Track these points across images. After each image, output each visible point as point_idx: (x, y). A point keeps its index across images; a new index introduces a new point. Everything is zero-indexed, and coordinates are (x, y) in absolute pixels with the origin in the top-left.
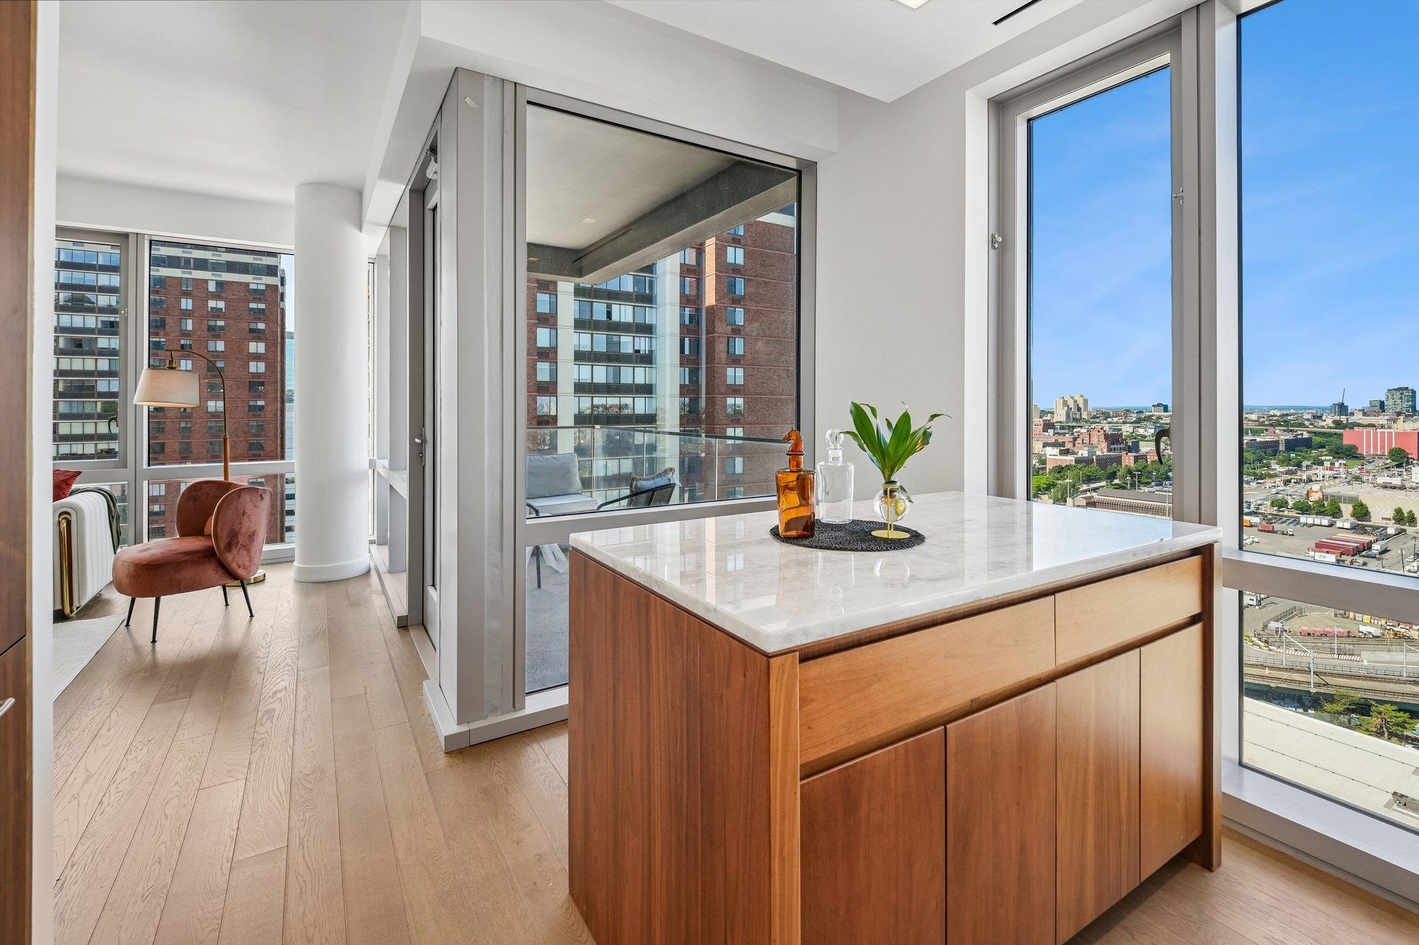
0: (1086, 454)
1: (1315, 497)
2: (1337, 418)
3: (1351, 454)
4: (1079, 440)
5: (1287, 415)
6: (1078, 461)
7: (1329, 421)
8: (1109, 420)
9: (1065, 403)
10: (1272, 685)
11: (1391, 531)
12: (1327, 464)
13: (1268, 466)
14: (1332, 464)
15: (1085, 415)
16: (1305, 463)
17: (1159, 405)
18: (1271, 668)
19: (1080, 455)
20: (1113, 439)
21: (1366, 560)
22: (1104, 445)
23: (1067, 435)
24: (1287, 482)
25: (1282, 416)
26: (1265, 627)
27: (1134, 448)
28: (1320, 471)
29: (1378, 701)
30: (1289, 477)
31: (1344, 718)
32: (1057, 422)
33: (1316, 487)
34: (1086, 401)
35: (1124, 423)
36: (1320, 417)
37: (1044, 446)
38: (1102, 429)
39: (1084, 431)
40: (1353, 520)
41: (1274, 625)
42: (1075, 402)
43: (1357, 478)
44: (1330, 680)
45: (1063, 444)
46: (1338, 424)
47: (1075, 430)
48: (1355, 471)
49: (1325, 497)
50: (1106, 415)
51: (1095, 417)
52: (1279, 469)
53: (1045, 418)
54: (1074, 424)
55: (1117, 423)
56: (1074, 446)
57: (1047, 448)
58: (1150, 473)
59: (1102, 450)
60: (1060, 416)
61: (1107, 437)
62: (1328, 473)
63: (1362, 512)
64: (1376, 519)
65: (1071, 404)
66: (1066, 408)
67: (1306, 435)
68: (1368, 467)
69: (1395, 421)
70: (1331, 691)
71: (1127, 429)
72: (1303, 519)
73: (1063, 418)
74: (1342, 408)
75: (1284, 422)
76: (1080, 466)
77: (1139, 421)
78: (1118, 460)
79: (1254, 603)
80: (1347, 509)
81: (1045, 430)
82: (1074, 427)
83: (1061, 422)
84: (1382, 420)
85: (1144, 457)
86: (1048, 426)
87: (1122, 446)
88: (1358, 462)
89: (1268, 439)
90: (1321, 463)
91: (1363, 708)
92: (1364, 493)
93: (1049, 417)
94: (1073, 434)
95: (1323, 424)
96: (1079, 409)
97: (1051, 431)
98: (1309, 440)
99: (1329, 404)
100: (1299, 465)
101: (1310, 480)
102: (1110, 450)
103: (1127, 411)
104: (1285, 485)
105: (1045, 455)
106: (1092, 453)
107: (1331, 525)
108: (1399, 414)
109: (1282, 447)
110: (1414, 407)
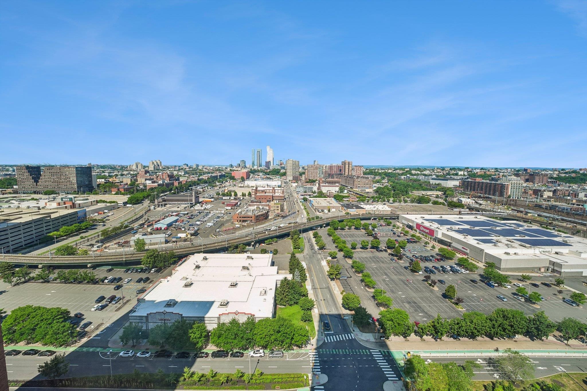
0: (161, 183)
1: (226, 191)
2: (230, 168)
3: (233, 178)
4: (159, 177)
5: (219, 168)
6: (159, 185)
7: (229, 169)
8: (169, 169)
9: (153, 163)
10: (217, 248)
11: (241, 199)
12: (229, 182)
13: (215, 183)
14: (230, 182)
15: (161, 168)
16: (224, 182)
17: (185, 164)
18: (217, 243)
19: (159, 183)
20: (171, 177)
21: (237, 207)
22: (168, 179)
23: (154, 176)
24: (220, 187)
25: (218, 168)
26: (216, 231)
27: (178, 179)
28: (227, 184)
29: (240, 244)
30: (220, 186)
31: (233, 251)
32: (150, 171)
33: (226, 188)
34: (161, 162)
35: (174, 170)
36: (227, 168)
37: (145, 180)
38: (167, 173)
39: (160, 174)
40: (234, 197)
41: (218, 230)
42: (157, 162)
43: (235, 185)
44: (230, 242)
45: (153, 179)
46: (231, 170)
47: (157, 173)
48: (234, 183)
49: (228, 191)
50: (168, 168)
51: (164, 168)
52: (218, 184)
53: (145, 169)
54: (157, 171)
55: (172, 170)
56: (157, 180)
57: (147, 181)
58: (183, 188)
59: (167, 181)
60: (151, 168)
61: (168, 176)
62: (229, 184)
63: (236, 195)
64: (239, 196)
65: (156, 164)
66: (153, 165)
67: (224, 174)
68: (237, 182)
69: (242, 169)
70: (230, 245)
71: (175, 173)
72: (224, 198)
73: (153, 169)
74: (231, 166)
75: (219, 170)
76: (159, 187)
77: (179, 170)
78: (173, 184)
79: (213, 225)
80: (233, 194)
81: (146, 174)
82: (157, 172)
83: (152, 171)
84: (239, 169)
85: (181, 182)
86: (147, 172)
87: (174, 179)
88: (235, 181)
89: (215, 175)
90: (227, 181)
91: (237, 247)
92: (236, 189)
93: (147, 168)
94: (156, 175)
95: (228, 170)
96: (158, 165)
97: (148, 174)
98: (225, 174)
99: (228, 165)
100: (222, 182)
101: (225, 187)
102: (170, 180)
103: (175, 166)
104: (220, 188)
105: (146, 183)
106: (164, 182)
107: (230, 199)
108: (243, 167)
109: (218, 177)
110: (245, 165)
